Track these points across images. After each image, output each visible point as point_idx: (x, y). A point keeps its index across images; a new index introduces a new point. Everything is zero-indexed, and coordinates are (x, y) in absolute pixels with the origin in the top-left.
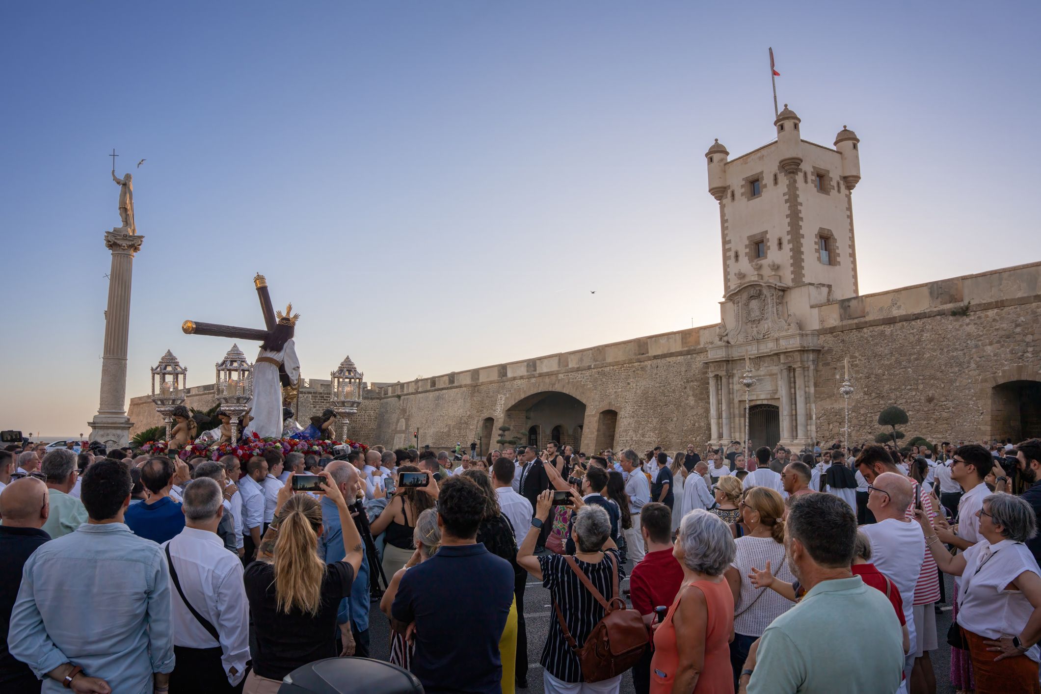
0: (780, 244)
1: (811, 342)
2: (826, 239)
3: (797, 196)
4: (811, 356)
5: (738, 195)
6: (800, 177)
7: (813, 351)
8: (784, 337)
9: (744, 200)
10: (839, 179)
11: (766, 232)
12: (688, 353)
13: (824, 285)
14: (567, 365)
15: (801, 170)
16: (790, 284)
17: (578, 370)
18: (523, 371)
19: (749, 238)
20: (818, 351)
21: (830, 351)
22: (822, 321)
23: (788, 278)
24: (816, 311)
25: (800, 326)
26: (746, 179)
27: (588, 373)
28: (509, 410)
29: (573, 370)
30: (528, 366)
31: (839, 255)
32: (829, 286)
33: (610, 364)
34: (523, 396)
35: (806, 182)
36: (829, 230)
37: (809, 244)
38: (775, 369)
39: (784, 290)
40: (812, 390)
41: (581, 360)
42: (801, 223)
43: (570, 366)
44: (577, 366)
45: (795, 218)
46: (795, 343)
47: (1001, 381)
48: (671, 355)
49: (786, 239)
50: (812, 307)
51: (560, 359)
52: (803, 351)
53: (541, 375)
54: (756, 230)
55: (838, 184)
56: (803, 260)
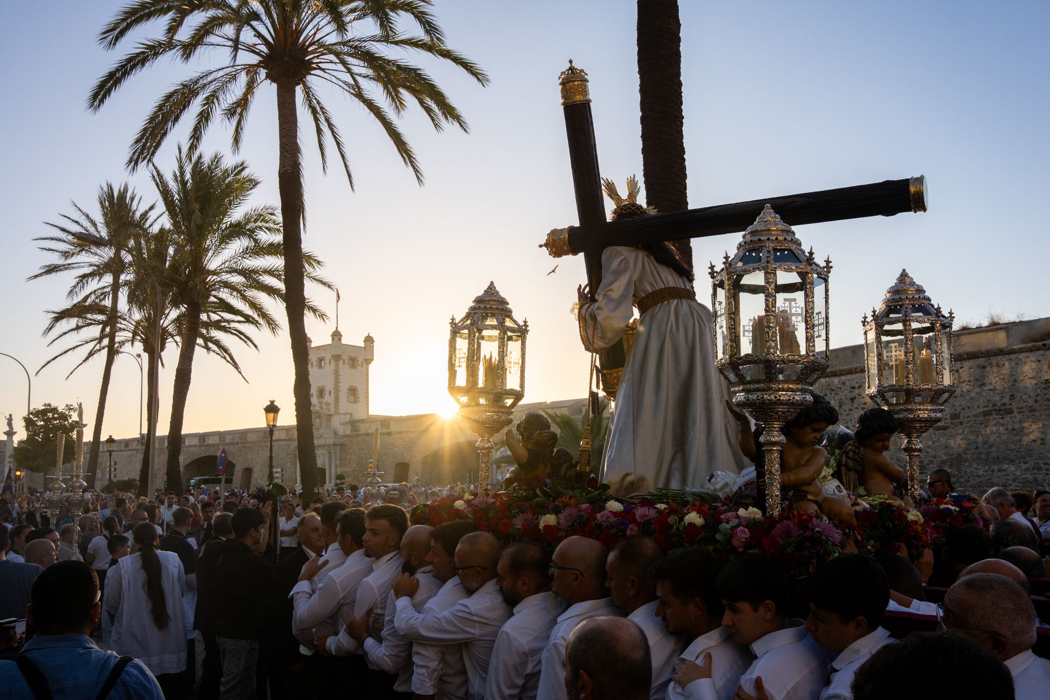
0: (330, 393)
1: (338, 441)
2: (353, 391)
3: (338, 372)
4: (338, 447)
5: (314, 365)
6: (341, 362)
7: (339, 445)
8: (328, 438)
9: (317, 368)
10: (362, 360)
11: (325, 386)
12: (289, 440)
13: (348, 414)
14: (225, 441)
15: (341, 359)
16: (333, 413)
17: (231, 444)
18: (196, 442)
19: (318, 387)
20: (341, 445)
21: (347, 445)
22: (344, 432)
23: (332, 411)
24: (342, 426)
25: (335, 433)
26: (318, 358)
27: (237, 446)
28: (186, 466)
29: (228, 444)
30: (200, 439)
31: (359, 398)
32: (351, 414)
33: (249, 442)
34: (196, 458)
35: (344, 364)
36: (355, 386)
37: (343, 394)
38: (325, 452)
39: (330, 416)
40: (338, 462)
41: (233, 439)
42: (339, 384)
43: (226, 441)
44: (230, 442)
45: (337, 382)
46: (331, 441)
47: (398, 462)
48: (281, 440)
49: (333, 391)
50: (341, 424)
51: (220, 437)
52: (335, 445)
53: (208, 445)
54: (321, 384)
55: (362, 363)
56: (339, 402)
